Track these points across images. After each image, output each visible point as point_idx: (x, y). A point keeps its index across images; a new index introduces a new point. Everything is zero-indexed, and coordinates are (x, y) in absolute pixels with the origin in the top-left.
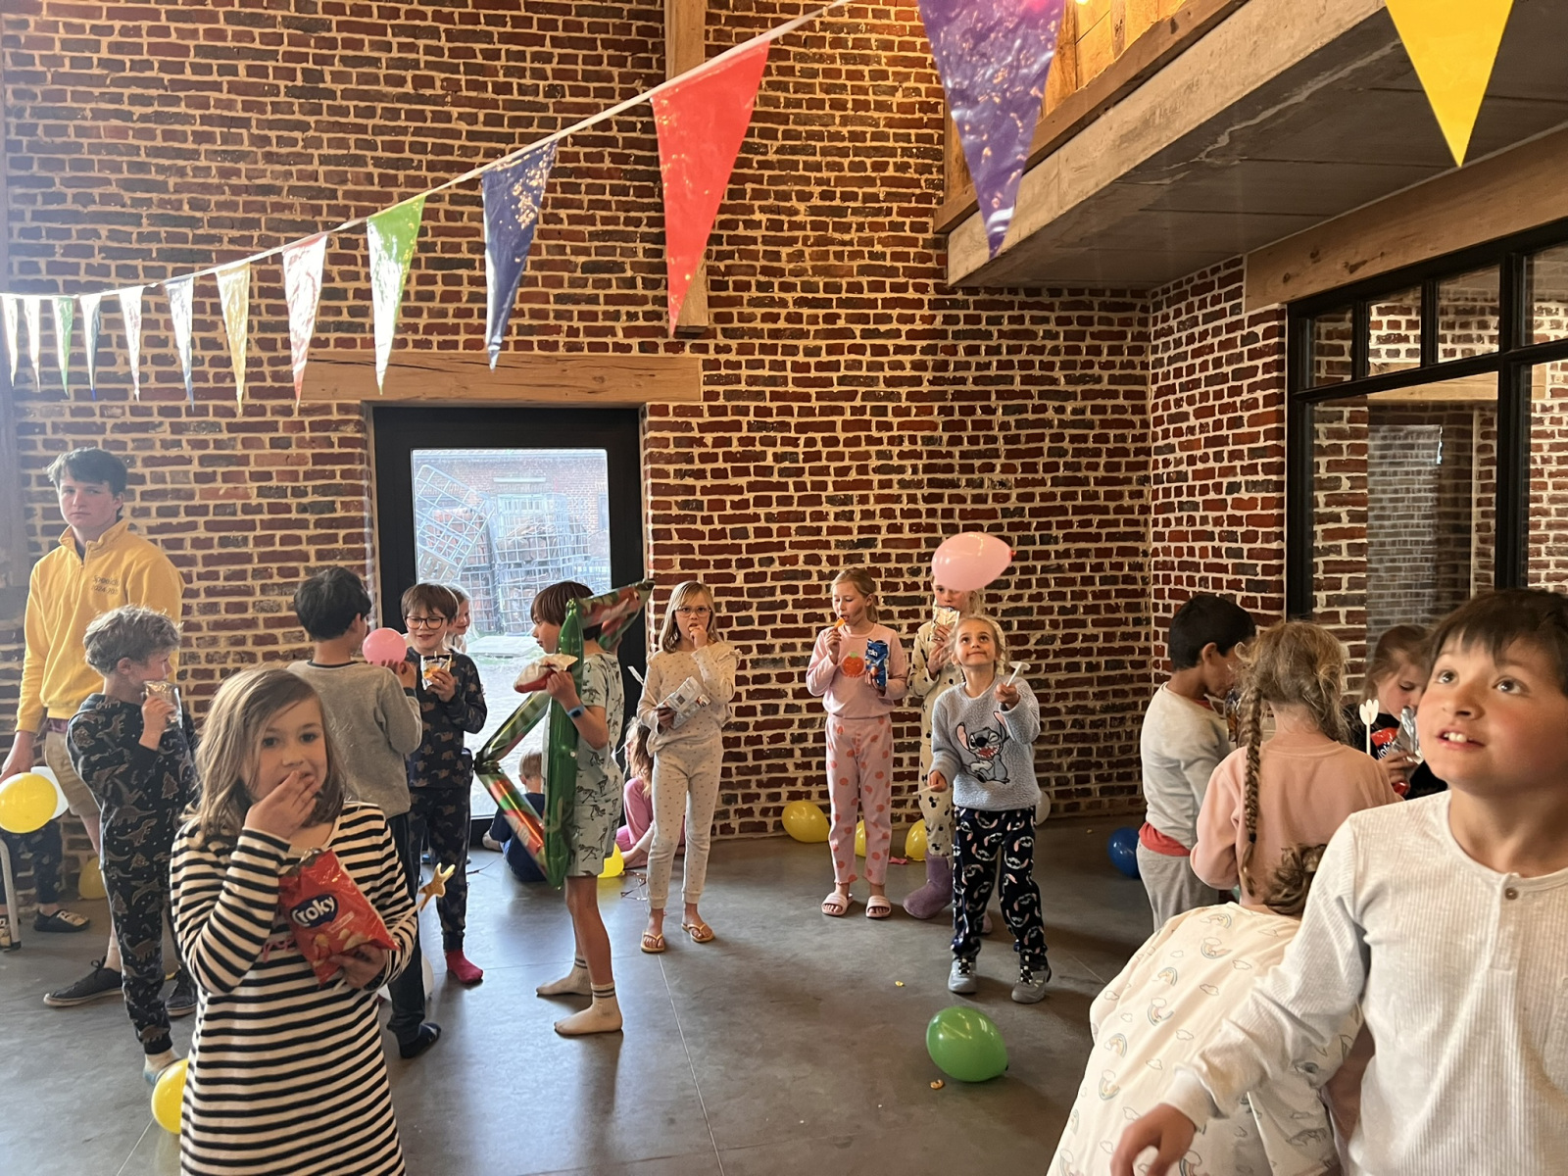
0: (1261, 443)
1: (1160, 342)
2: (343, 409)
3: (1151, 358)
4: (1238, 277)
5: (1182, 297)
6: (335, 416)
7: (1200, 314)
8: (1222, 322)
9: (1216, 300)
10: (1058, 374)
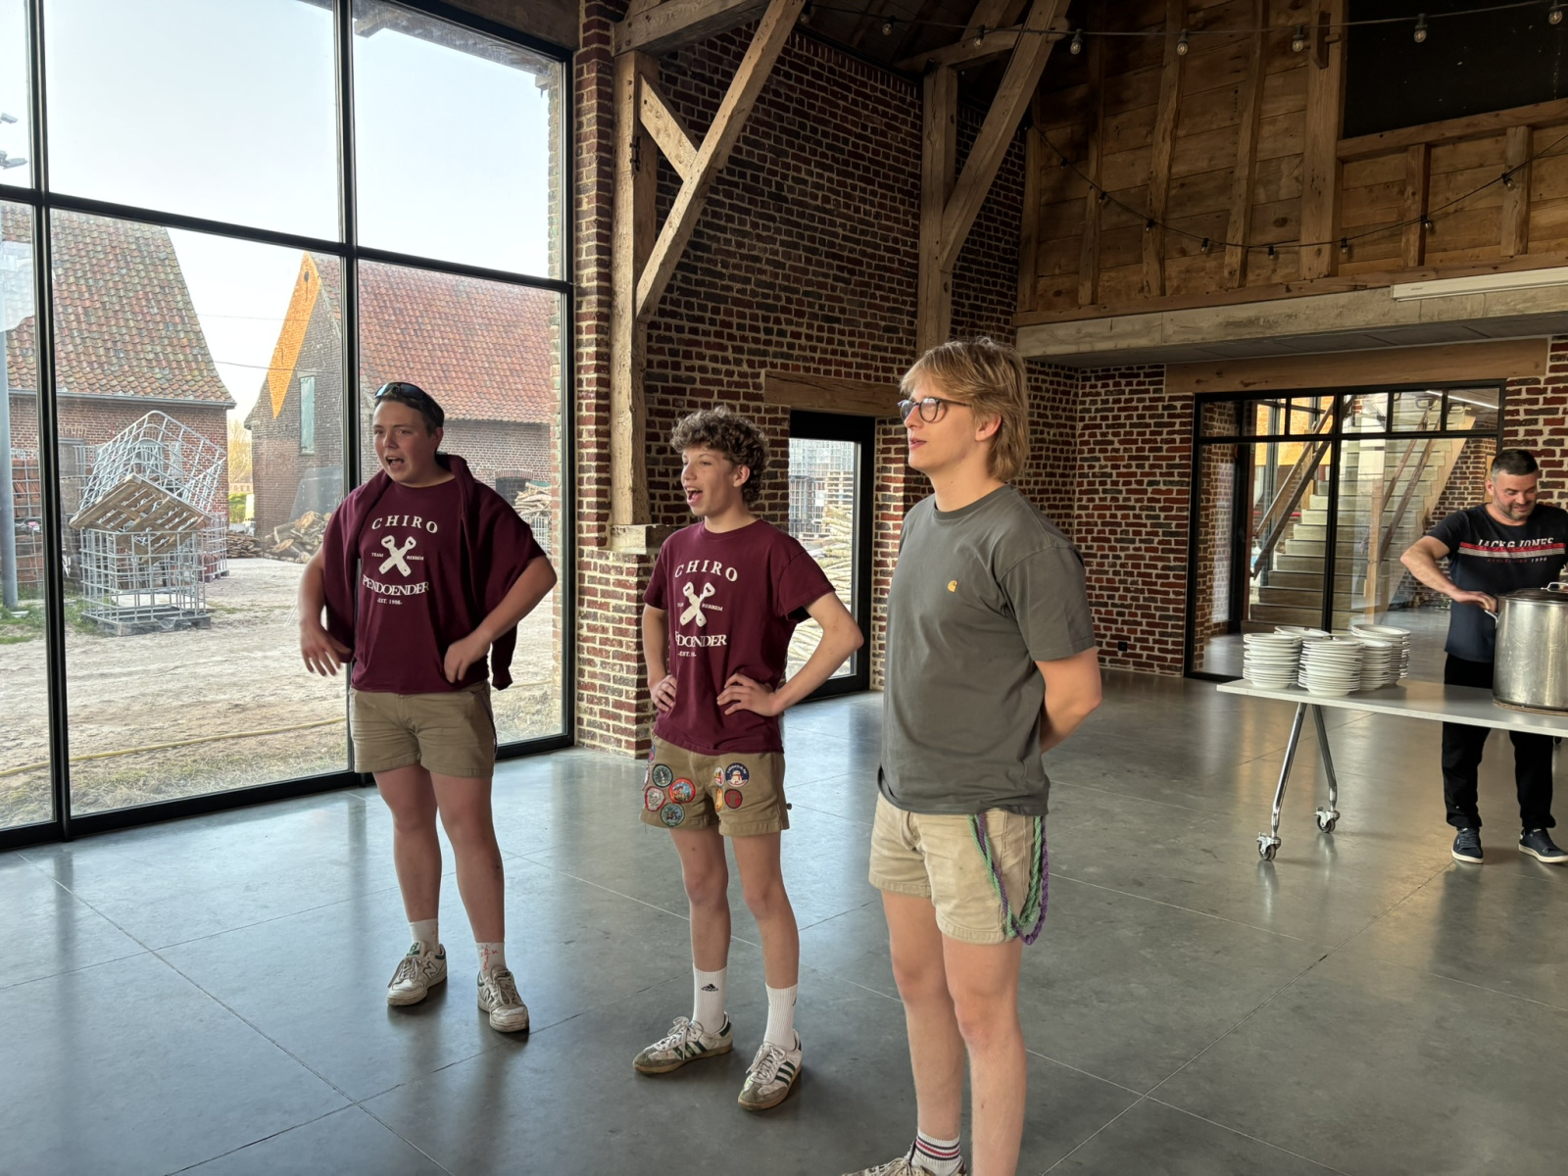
0: (1177, 461)
1: (1088, 399)
2: (784, 410)
3: (1079, 407)
4: (1161, 374)
5: (1113, 377)
6: (780, 415)
7: (1127, 389)
8: (1146, 396)
9: (1139, 384)
10: (1049, 413)
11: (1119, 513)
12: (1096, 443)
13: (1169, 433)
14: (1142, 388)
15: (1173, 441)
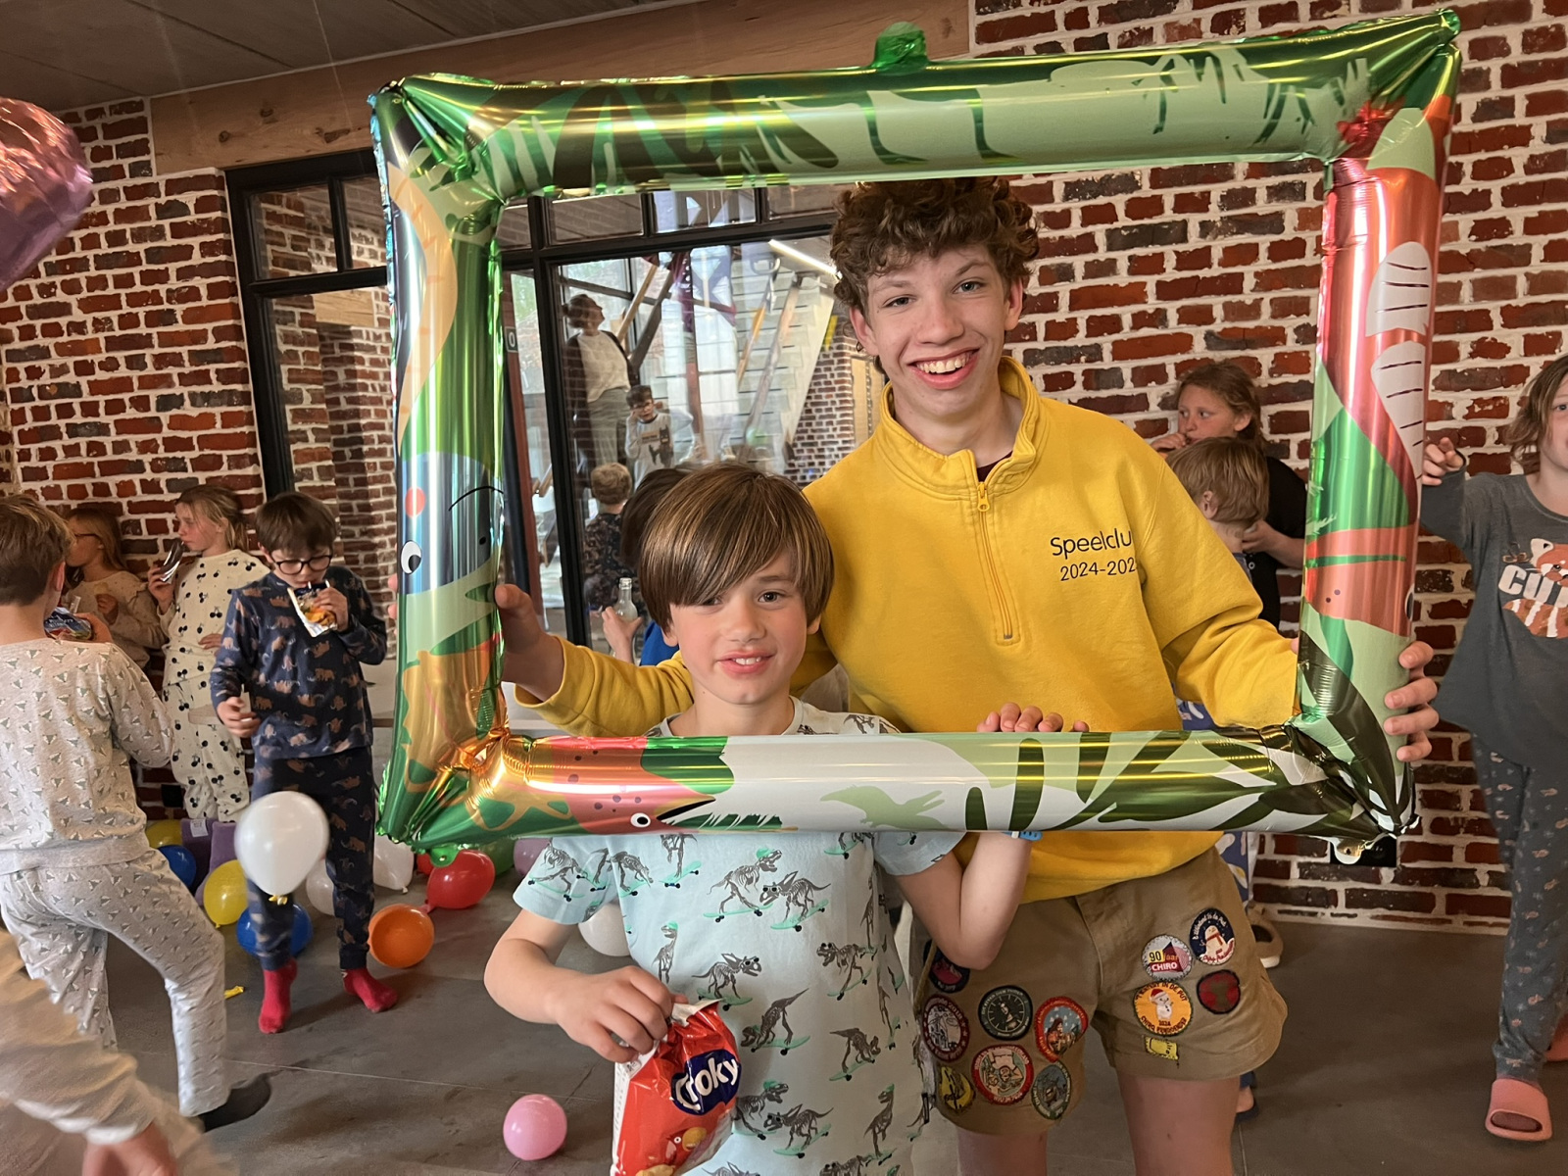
0: (211, 344)
4: (140, 126)
8: (118, 184)
11: (112, 481)
12: (35, 312)
13: (182, 274)
14: (106, 164)
15: (193, 294)
